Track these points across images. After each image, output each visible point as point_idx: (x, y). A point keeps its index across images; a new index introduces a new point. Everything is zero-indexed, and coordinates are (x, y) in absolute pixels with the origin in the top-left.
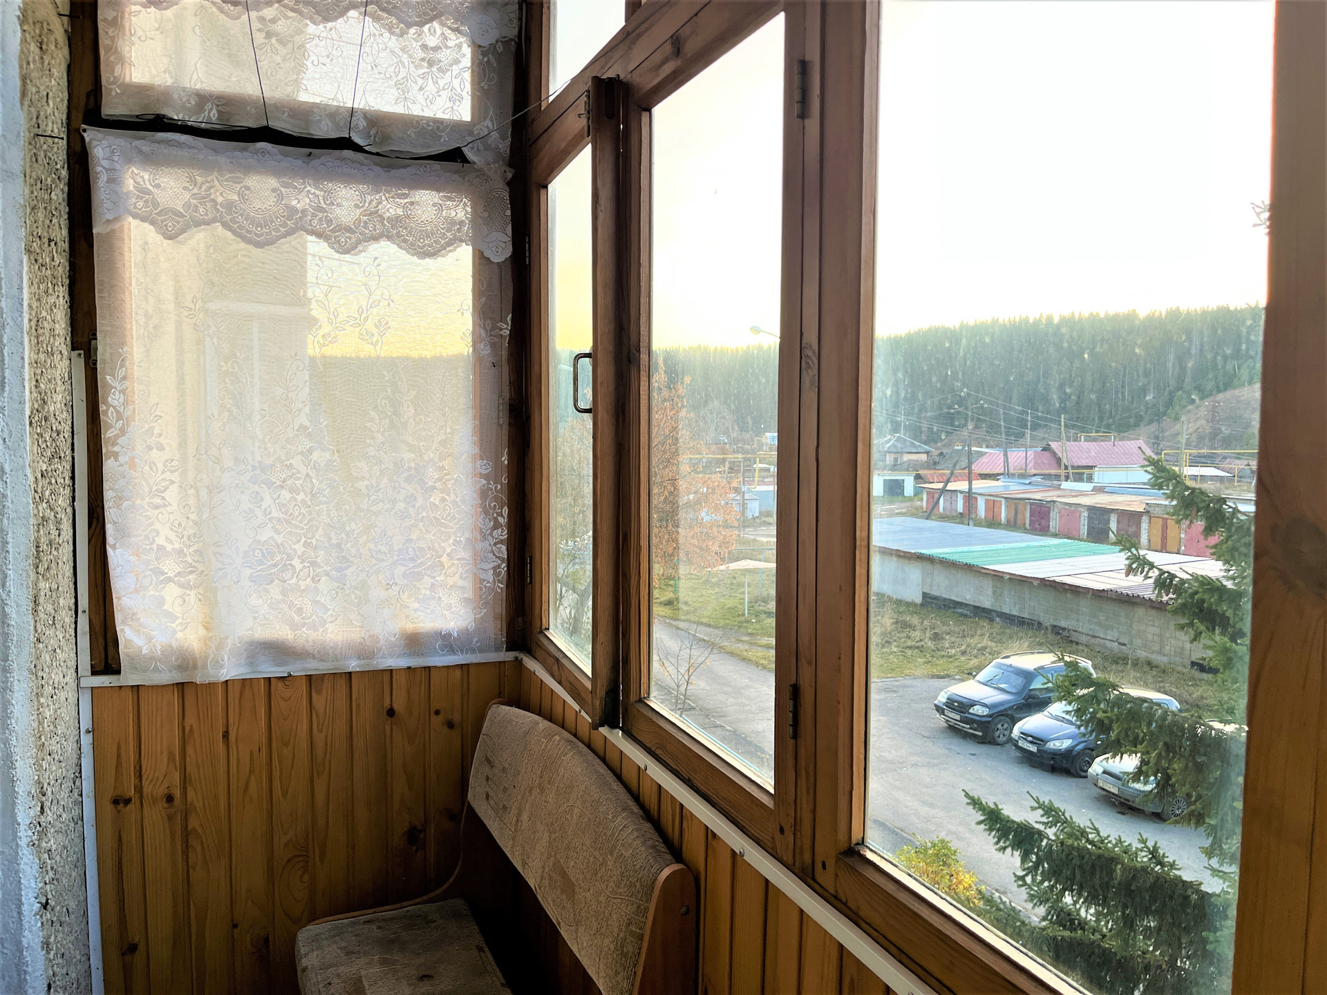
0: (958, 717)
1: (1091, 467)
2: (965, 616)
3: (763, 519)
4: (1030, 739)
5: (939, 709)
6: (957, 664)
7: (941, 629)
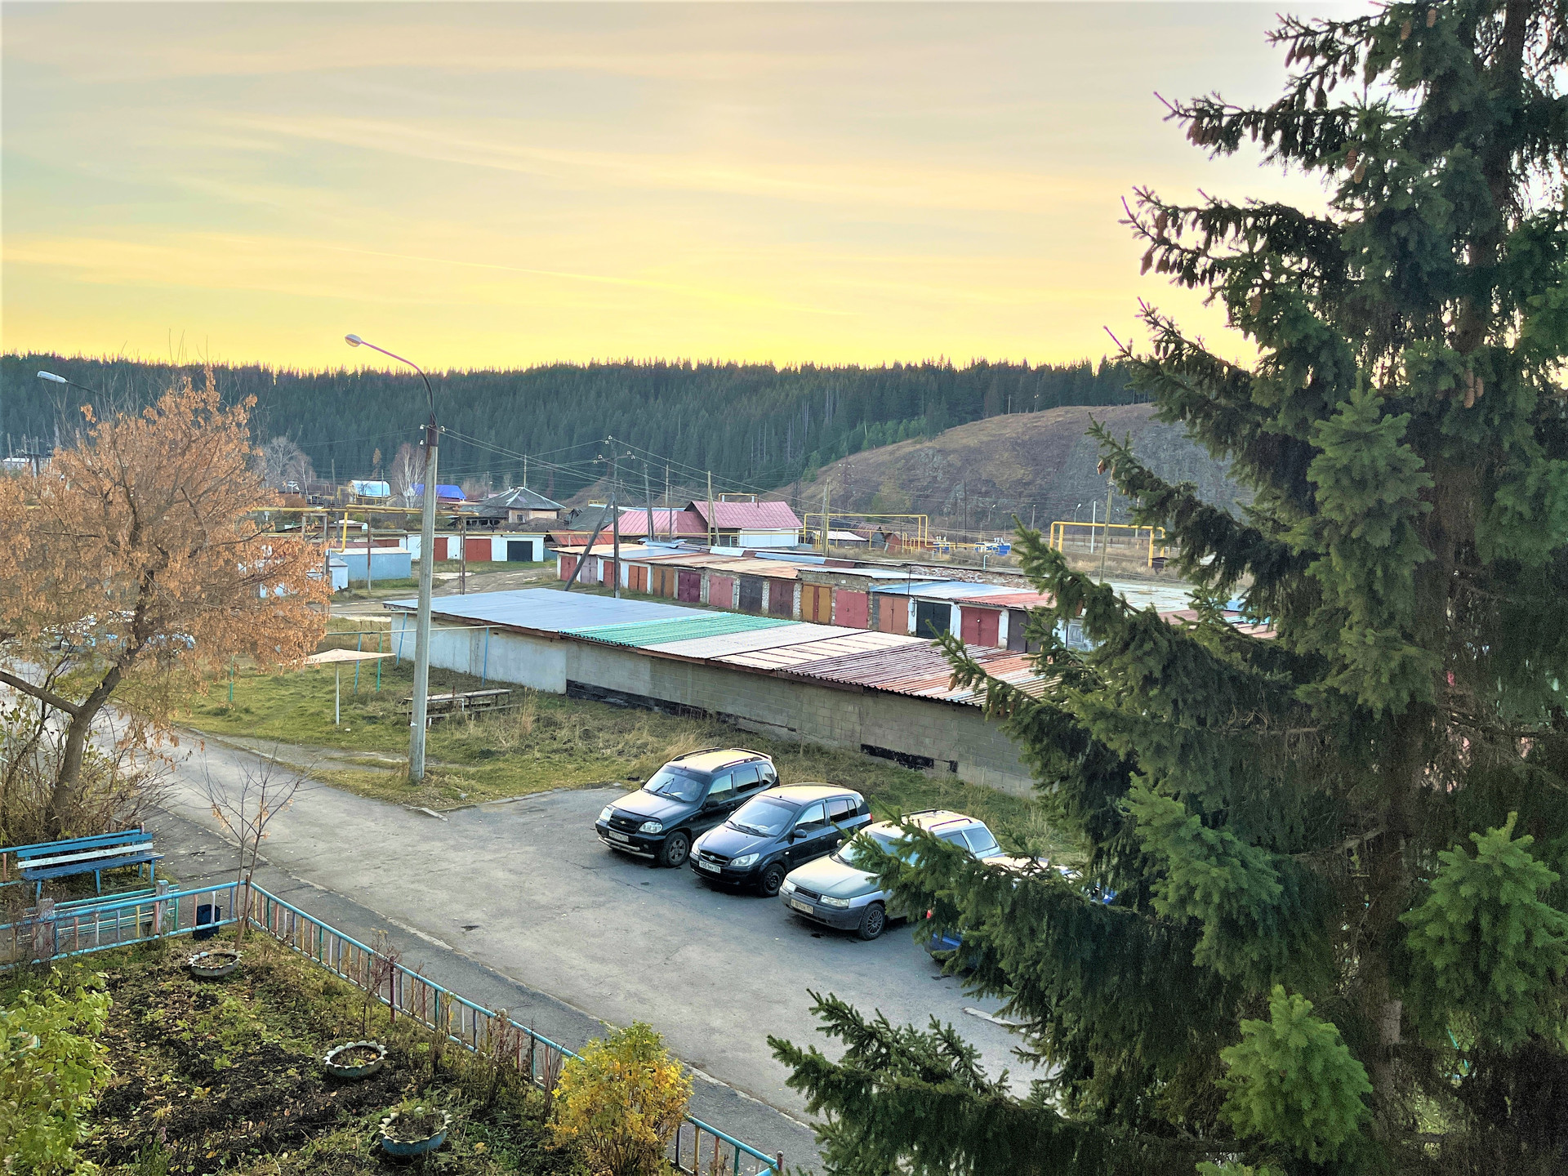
0: (625, 838)
1: (736, 530)
2: (619, 706)
3: (354, 592)
4: (712, 857)
5: (601, 830)
6: (614, 767)
7: (591, 724)
